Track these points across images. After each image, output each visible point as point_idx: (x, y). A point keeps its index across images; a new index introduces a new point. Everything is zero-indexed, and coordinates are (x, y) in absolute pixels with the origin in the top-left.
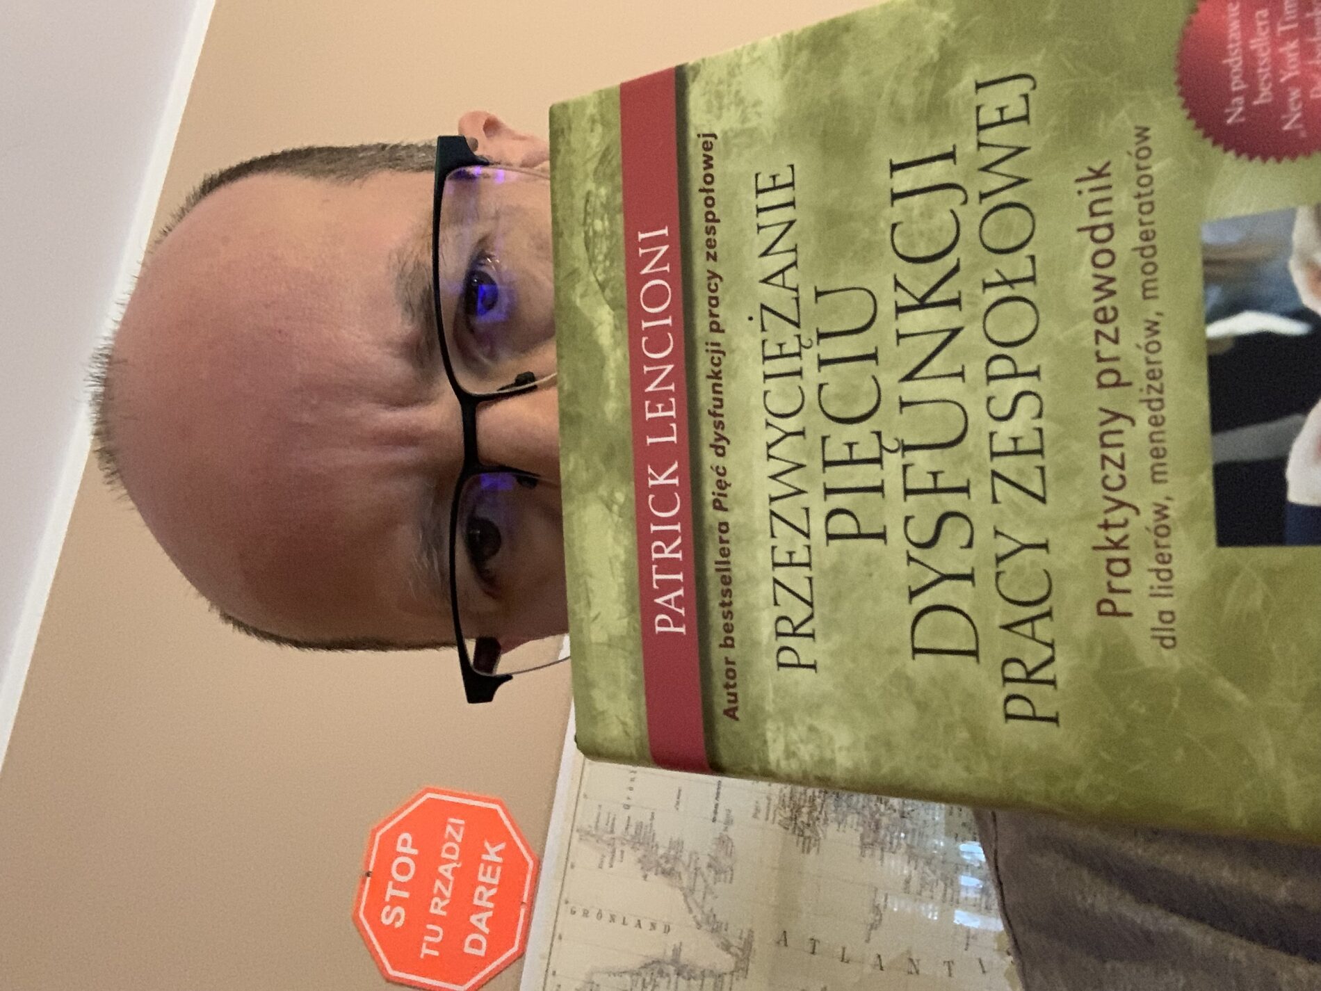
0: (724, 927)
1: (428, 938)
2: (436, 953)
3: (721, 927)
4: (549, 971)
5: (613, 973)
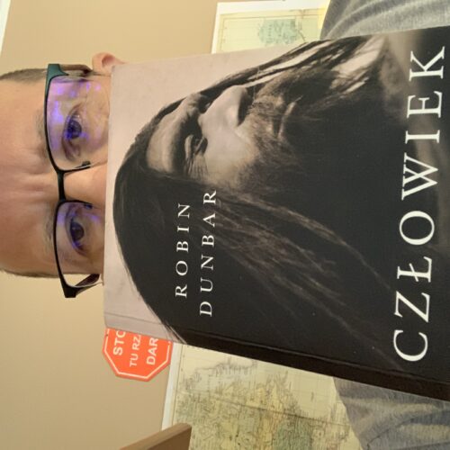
1: (132, 359)
2: (135, 364)
4: (180, 369)
5: (205, 369)
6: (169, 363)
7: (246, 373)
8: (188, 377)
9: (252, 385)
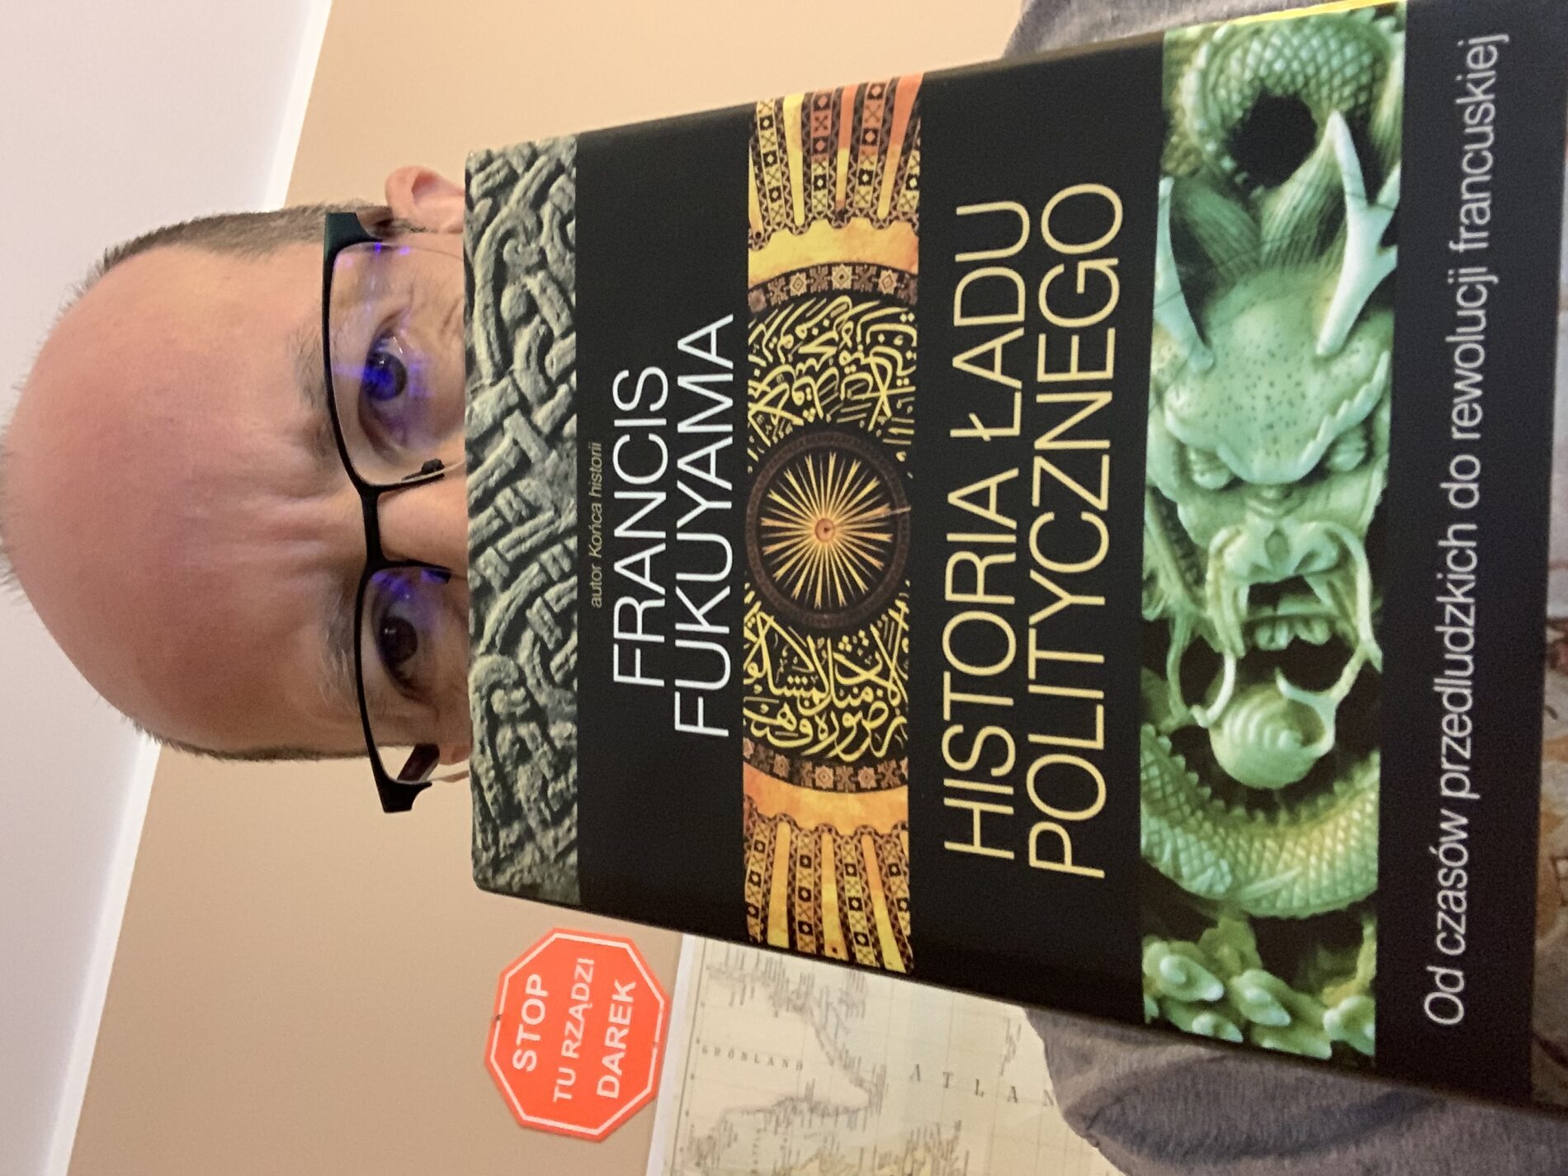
0: (856, 1063)
1: (560, 1082)
2: (568, 1096)
3: (854, 1063)
4: (682, 1112)
5: (747, 1112)
6: (653, 1096)
7: (851, 1125)
8: (702, 1132)
9: (868, 1157)
